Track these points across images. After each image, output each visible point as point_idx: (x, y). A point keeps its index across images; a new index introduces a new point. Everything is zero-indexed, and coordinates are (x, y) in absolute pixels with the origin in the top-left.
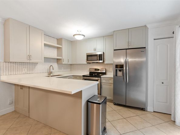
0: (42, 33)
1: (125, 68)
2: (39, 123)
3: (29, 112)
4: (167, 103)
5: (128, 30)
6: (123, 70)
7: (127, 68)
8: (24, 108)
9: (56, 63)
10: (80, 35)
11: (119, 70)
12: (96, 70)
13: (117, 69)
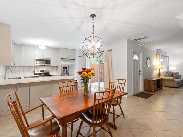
6: (66, 70)
7: (69, 69)
10: (44, 46)
12: (41, 71)
13: (63, 69)
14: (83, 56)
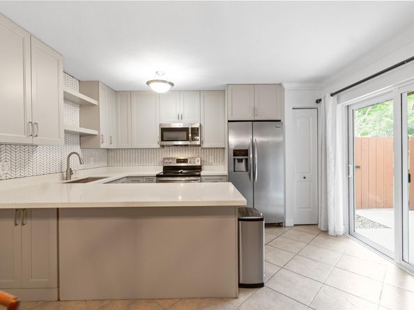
0: (58, 61)
1: (251, 156)
2: (106, 303)
3: (58, 287)
4: (309, 208)
5: (253, 87)
6: (247, 160)
7: (256, 156)
8: (33, 280)
9: (79, 146)
10: (165, 82)
11: (238, 159)
12: (179, 161)
13: (235, 157)
14: (316, 105)
